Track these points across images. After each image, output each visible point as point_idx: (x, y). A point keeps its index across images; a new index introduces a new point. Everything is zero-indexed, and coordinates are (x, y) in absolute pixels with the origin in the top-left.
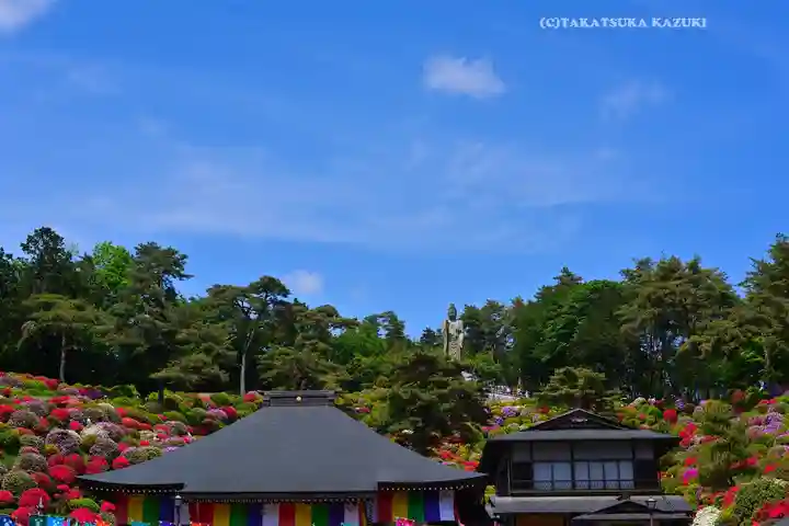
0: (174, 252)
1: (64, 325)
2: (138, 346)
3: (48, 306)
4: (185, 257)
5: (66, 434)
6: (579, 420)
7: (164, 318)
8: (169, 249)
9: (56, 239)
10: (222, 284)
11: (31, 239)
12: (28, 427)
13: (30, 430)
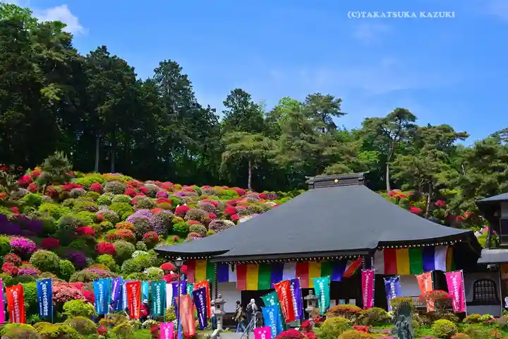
1: (247, 152)
3: (236, 140)
4: (340, 100)
7: (312, 141)
8: (328, 96)
9: (246, 96)
10: (370, 118)
11: (229, 98)
12: (198, 219)
13: (197, 221)
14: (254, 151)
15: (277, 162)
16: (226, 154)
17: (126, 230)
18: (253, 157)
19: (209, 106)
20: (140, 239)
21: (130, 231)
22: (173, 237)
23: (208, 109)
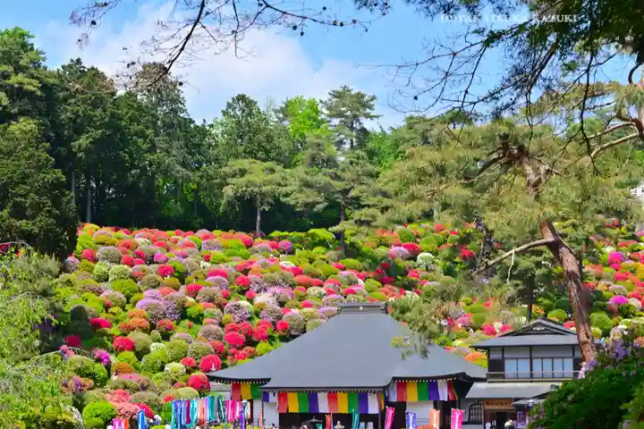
0: (363, 96)
1: (256, 190)
2: (318, 203)
3: (243, 172)
4: (373, 98)
5: (239, 306)
6: (538, 329)
8: (359, 93)
9: (251, 104)
11: (229, 105)
12: (211, 300)
13: (211, 304)
14: (264, 189)
15: (292, 203)
16: (229, 191)
17: (141, 320)
18: (263, 195)
19: (204, 120)
20: (153, 327)
21: (144, 319)
22: (187, 322)
23: (204, 126)
